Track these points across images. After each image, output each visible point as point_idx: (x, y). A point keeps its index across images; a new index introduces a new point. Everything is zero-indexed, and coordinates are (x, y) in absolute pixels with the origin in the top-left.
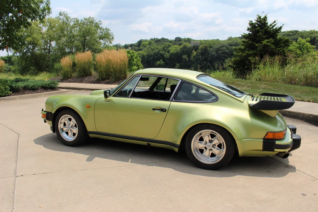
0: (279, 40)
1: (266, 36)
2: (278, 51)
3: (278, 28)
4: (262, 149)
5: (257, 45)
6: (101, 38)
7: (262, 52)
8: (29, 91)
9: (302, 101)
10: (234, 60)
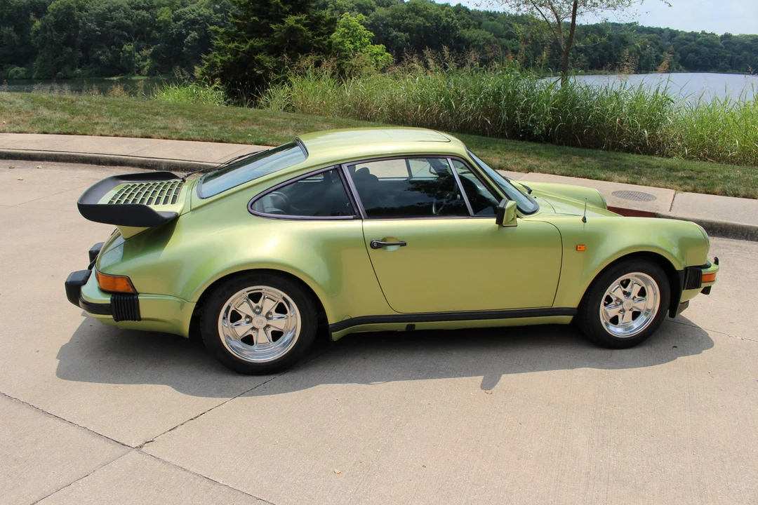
0: (316, 18)
1: (291, 6)
2: (318, 42)
5: (273, 26)
10: (221, 60)
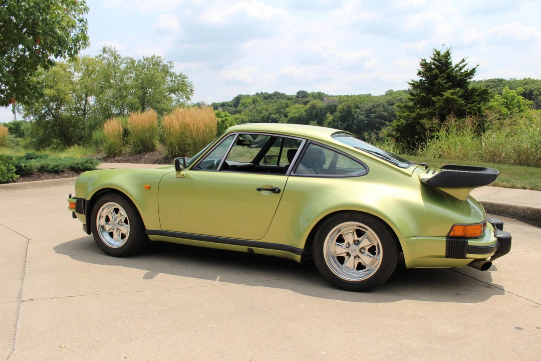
0: (471, 91)
1: (450, 84)
2: (470, 108)
3: (469, 71)
4: (444, 254)
5: (434, 99)
6: (172, 91)
7: (443, 111)
8: (48, 175)
9: (513, 187)
10: (397, 125)
